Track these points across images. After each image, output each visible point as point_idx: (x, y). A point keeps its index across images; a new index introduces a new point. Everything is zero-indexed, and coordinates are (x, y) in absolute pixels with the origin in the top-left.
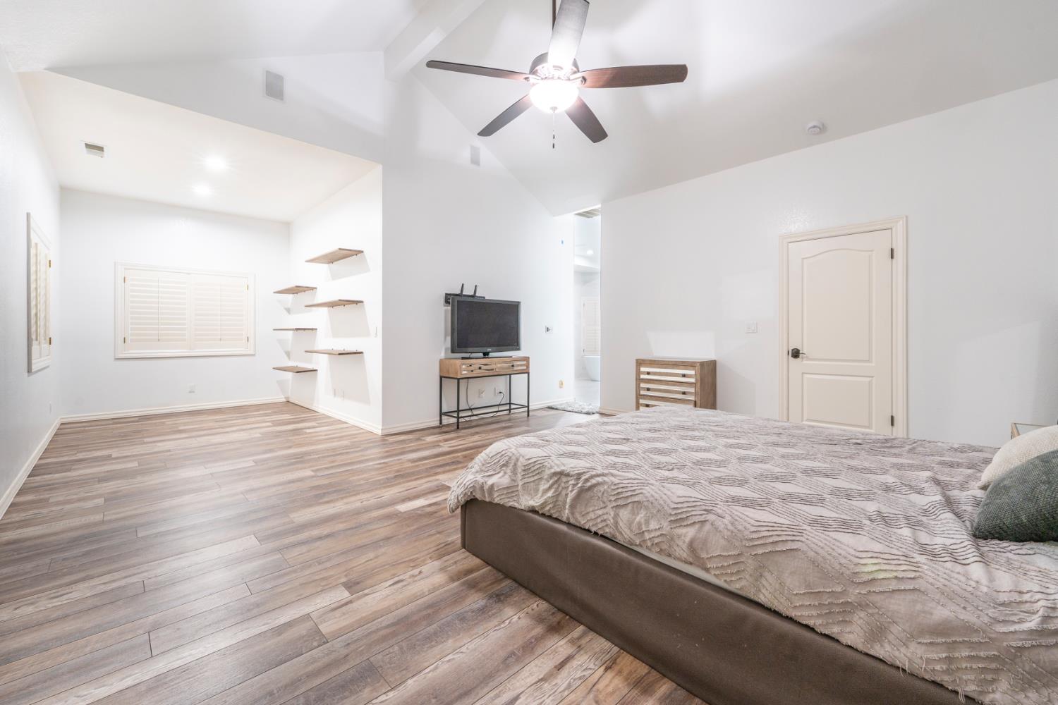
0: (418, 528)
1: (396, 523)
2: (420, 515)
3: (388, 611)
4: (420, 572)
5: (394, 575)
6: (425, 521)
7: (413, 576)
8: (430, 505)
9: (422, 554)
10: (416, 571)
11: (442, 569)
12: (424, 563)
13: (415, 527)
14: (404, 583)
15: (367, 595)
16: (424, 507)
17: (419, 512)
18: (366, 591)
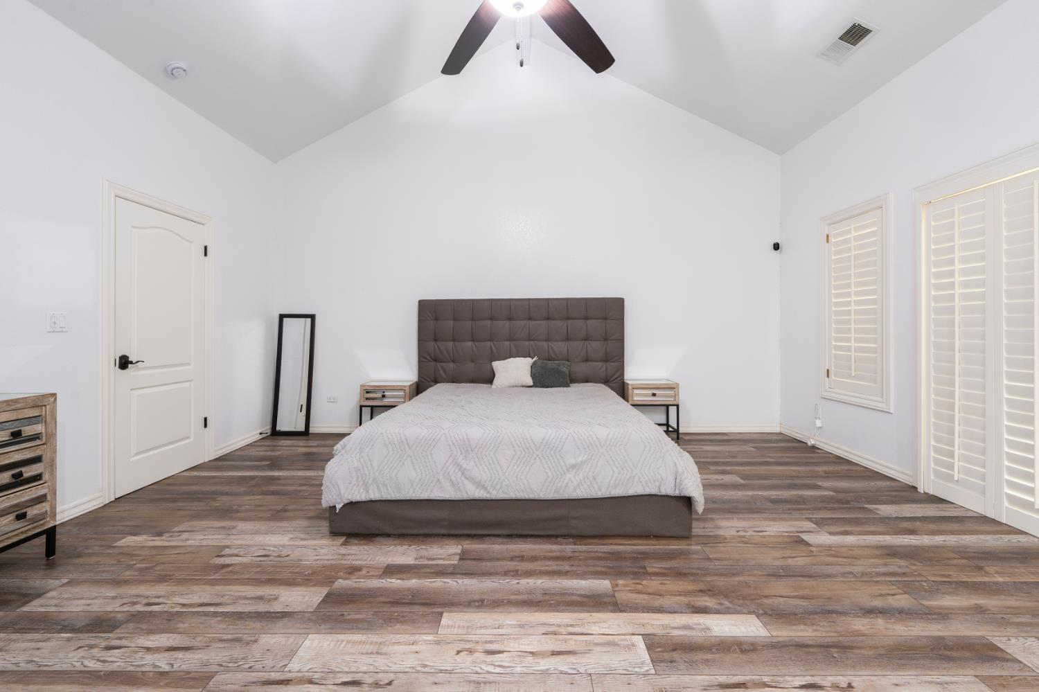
0: (733, 575)
1: (766, 597)
2: (726, 596)
3: (765, 519)
4: (738, 531)
5: (762, 537)
6: (720, 582)
7: (745, 531)
8: (704, 611)
9: (733, 544)
10: (741, 533)
11: (718, 527)
12: (733, 537)
13: (737, 579)
14: (754, 529)
15: (786, 532)
16: (718, 612)
17: (727, 604)
18: (786, 534)
